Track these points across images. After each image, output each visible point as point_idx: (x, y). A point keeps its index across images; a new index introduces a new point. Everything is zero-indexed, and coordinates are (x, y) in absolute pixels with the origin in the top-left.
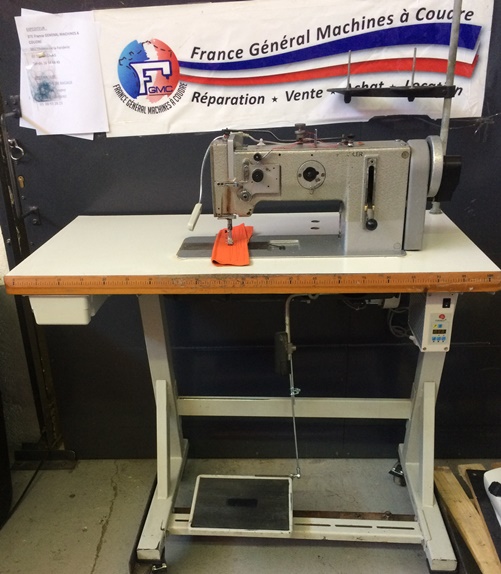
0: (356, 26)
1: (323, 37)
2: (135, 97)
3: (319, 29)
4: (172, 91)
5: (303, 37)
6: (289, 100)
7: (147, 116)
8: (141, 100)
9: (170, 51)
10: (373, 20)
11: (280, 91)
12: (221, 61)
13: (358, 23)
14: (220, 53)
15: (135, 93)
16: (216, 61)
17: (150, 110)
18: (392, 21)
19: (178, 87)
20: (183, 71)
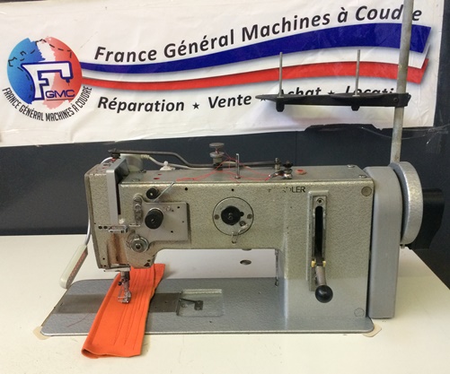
0: (287, 26)
1: (250, 38)
2: (29, 102)
3: (245, 30)
4: (74, 96)
5: (226, 37)
6: (212, 107)
7: (45, 123)
8: (36, 106)
9: (70, 51)
10: (307, 19)
11: (202, 97)
12: (131, 63)
13: (289, 23)
14: (129, 54)
15: (30, 98)
16: (125, 63)
17: (48, 117)
18: (328, 21)
19: (81, 91)
20: (86, 74)
